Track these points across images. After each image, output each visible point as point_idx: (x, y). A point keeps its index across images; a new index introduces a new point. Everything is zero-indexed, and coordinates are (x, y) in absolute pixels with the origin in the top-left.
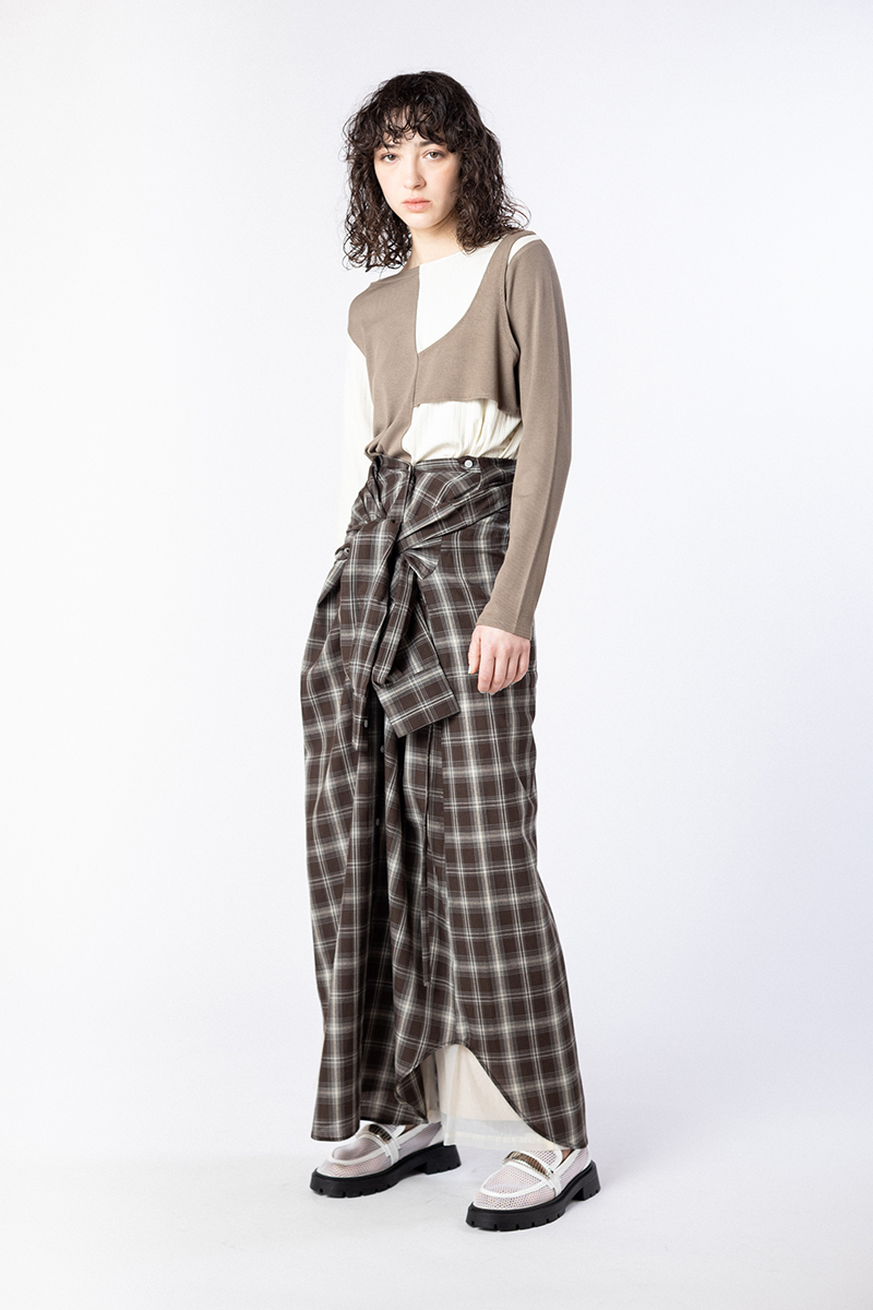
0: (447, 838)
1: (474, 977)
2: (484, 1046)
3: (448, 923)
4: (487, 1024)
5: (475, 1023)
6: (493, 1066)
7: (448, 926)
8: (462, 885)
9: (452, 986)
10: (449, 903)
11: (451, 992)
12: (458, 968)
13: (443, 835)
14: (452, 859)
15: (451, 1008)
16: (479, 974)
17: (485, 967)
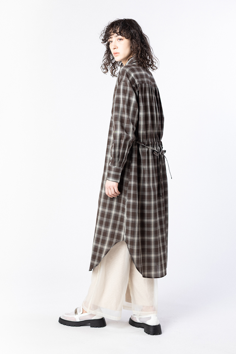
0: (130, 183)
1: (130, 222)
2: (129, 243)
3: (126, 206)
4: (131, 236)
5: (128, 235)
6: (130, 249)
7: (126, 208)
8: (132, 196)
9: (124, 224)
10: (127, 201)
11: (124, 226)
12: (127, 219)
13: (128, 182)
14: (130, 189)
15: (123, 231)
16: (132, 221)
17: (134, 220)
